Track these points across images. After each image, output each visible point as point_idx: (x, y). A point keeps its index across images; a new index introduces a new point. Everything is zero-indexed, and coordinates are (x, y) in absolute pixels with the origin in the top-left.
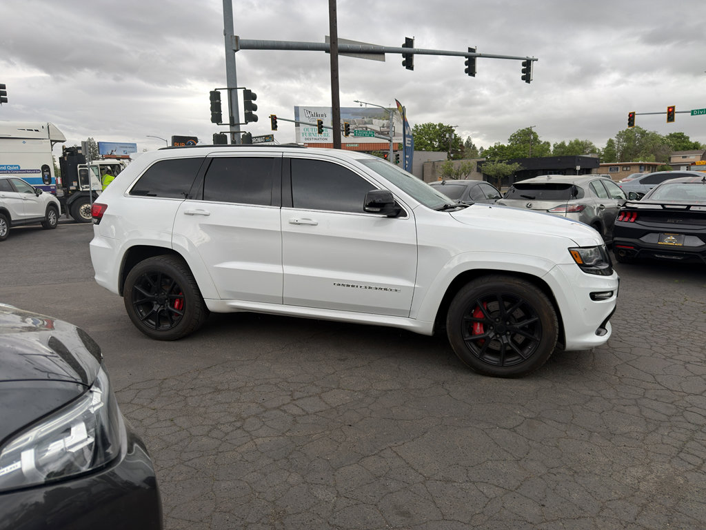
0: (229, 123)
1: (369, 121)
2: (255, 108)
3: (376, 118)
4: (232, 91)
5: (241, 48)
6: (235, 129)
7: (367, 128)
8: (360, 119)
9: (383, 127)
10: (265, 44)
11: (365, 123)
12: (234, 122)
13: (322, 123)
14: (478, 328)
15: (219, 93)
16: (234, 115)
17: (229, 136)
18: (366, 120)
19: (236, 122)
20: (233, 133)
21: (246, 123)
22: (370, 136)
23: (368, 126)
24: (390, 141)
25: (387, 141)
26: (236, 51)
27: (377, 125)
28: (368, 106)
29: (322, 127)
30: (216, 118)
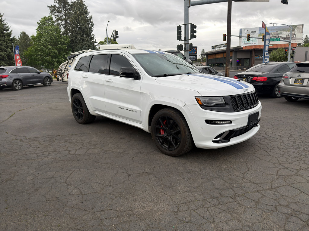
0: (184, 40)
1: (280, 33)
2: (195, 32)
3: (284, 31)
4: (186, 25)
5: (191, 6)
6: (186, 42)
7: (278, 36)
8: (275, 32)
9: (289, 35)
10: (203, 2)
11: (278, 34)
12: (186, 39)
13: (250, 35)
14: (162, 132)
15: (181, 27)
16: (186, 36)
17: (184, 45)
18: (278, 32)
19: (187, 39)
20: (185, 44)
21: (191, 39)
22: (277, 40)
23: (279, 35)
24: (290, 42)
25: (288, 43)
26: (189, 7)
27: (285, 34)
28: (278, 25)
29: (250, 37)
30: (179, 38)
